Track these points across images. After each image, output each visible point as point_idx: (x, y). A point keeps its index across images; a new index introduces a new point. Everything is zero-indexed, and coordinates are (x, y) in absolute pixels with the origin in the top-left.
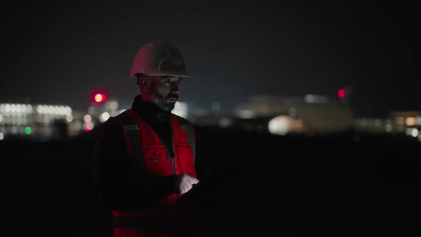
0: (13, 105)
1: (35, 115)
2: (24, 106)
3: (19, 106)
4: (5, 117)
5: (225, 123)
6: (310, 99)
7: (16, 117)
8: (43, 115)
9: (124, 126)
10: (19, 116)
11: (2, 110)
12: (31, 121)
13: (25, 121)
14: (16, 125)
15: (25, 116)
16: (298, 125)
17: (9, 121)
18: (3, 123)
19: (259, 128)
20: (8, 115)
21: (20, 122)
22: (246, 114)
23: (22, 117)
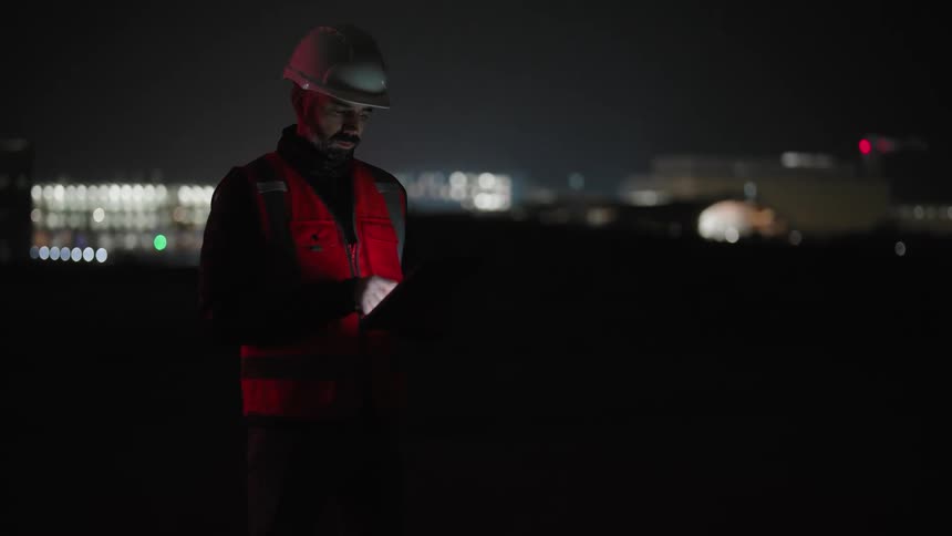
0: (127, 187)
1: (172, 207)
2: (150, 188)
3: (138, 188)
4: (109, 213)
5: (598, 217)
6: (791, 160)
7: (134, 213)
8: (191, 208)
9: (258, 184)
10: (140, 208)
11: (104, 198)
12: (166, 220)
13: (151, 222)
14: (134, 230)
15: (153, 209)
16: (765, 221)
17: (117, 222)
18: (106, 226)
19: (675, 229)
20: (116, 209)
21: (142, 222)
22: (647, 197)
23: (146, 213)
